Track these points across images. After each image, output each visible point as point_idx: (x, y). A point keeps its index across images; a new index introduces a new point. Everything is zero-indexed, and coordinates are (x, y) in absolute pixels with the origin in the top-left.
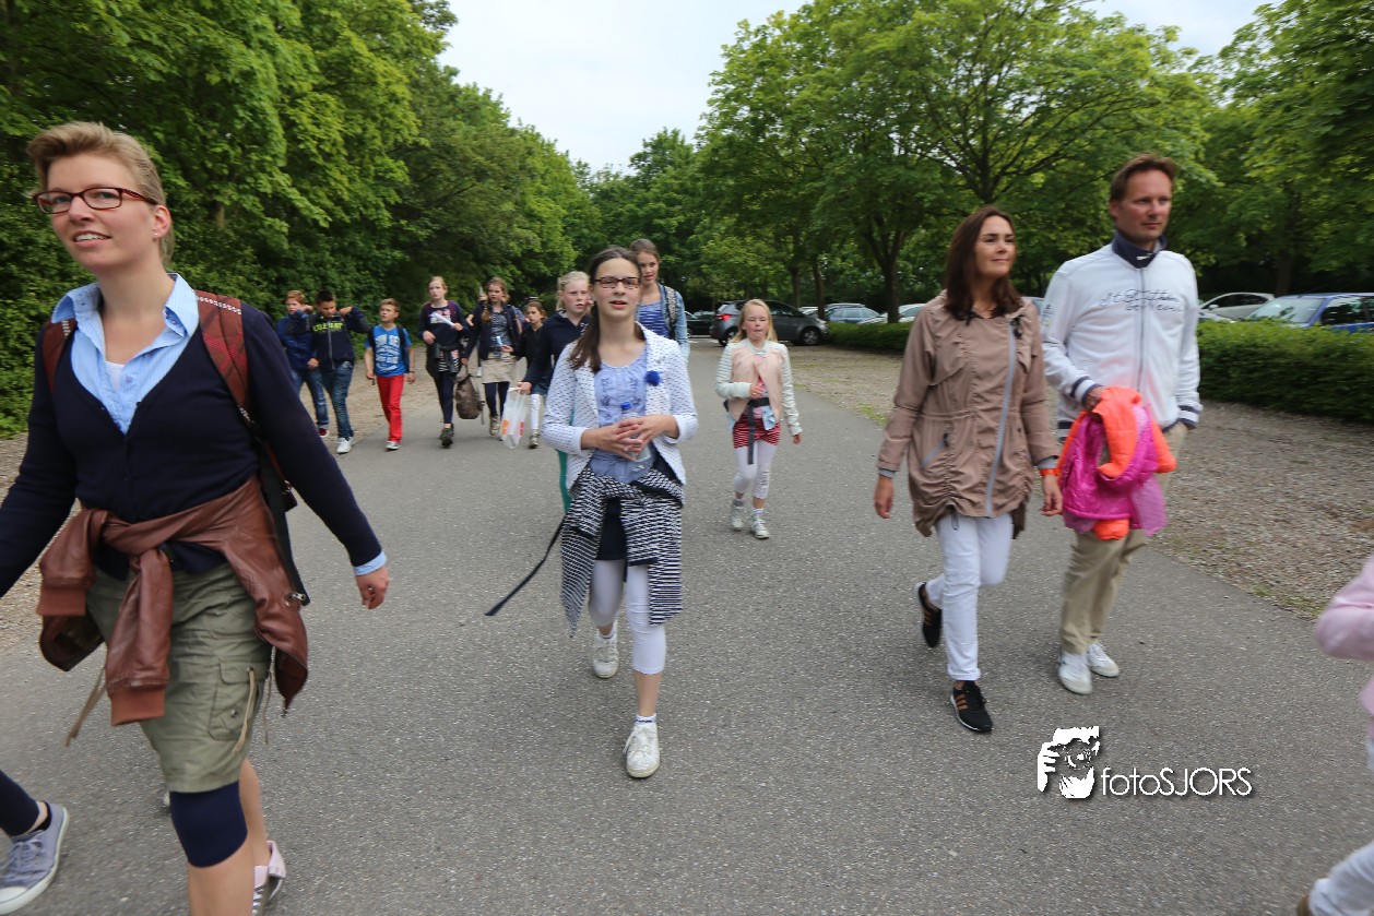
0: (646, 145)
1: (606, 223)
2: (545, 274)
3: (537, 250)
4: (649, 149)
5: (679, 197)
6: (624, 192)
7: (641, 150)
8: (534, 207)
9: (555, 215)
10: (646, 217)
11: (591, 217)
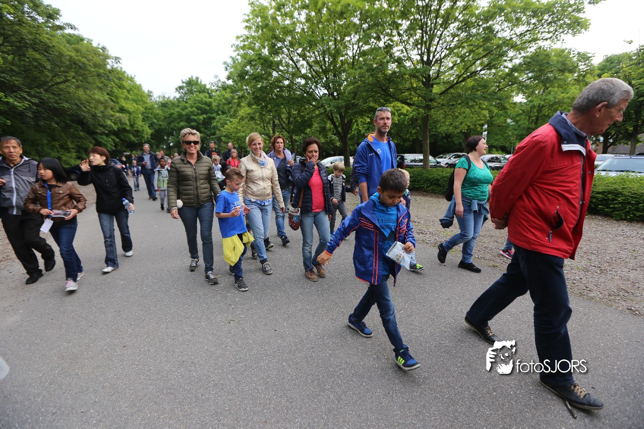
0: (183, 82)
1: (165, 118)
2: (134, 142)
3: (128, 128)
4: (185, 85)
5: (203, 106)
6: (173, 104)
7: (181, 84)
8: (124, 105)
9: (137, 110)
10: (186, 115)
11: (158, 114)
